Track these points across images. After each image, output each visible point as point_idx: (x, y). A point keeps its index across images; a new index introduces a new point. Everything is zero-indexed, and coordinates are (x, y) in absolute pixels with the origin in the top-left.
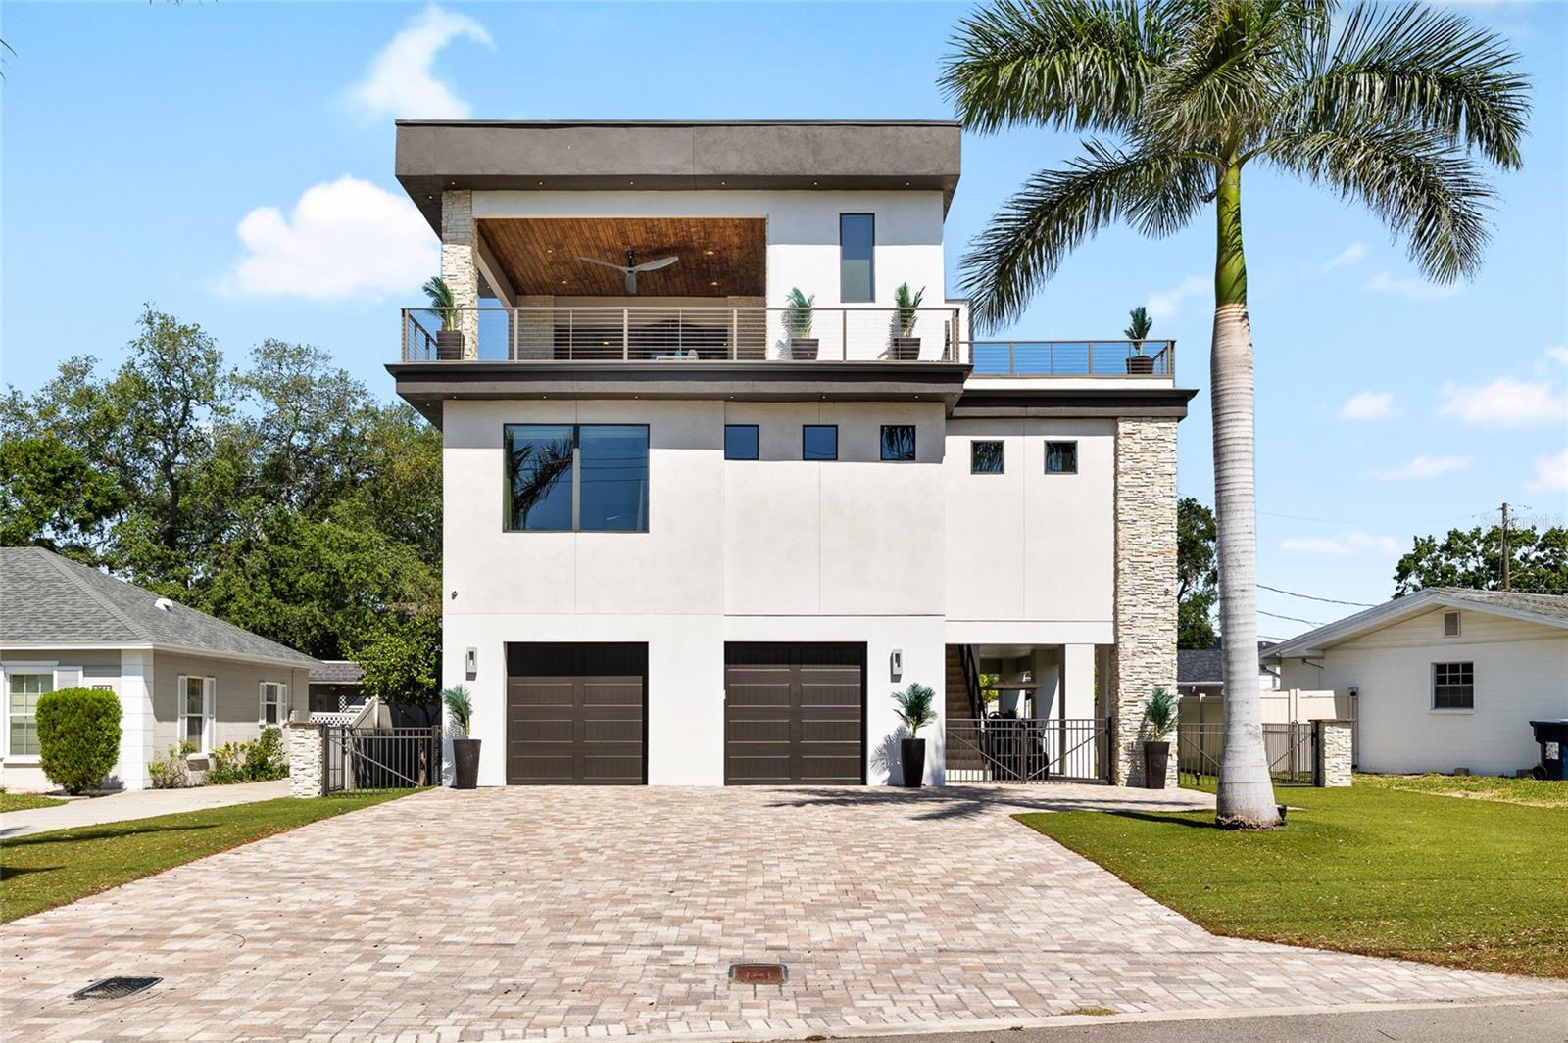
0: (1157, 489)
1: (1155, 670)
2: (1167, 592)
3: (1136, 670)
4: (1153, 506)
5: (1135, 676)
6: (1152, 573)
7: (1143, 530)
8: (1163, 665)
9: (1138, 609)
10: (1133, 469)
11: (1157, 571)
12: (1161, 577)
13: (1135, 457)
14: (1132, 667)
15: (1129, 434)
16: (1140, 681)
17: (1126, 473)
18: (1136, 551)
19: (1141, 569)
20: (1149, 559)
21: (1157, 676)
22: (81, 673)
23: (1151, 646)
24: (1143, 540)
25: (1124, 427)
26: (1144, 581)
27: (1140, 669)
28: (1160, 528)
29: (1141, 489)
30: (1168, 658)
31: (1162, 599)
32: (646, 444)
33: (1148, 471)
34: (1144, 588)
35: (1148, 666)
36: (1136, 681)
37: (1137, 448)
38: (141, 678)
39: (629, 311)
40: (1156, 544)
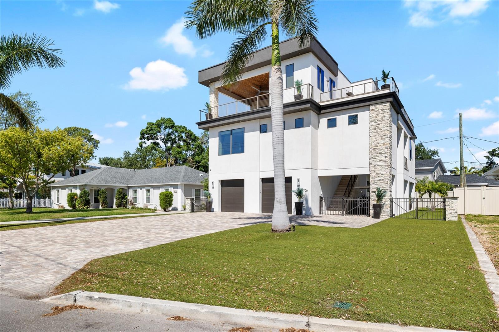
0: (382, 125)
1: (382, 181)
2: (386, 157)
3: (375, 182)
4: (381, 131)
5: (375, 183)
6: (381, 151)
7: (378, 138)
8: (385, 180)
9: (376, 163)
10: (374, 120)
11: (382, 151)
12: (384, 152)
13: (375, 116)
14: (374, 181)
15: (373, 110)
16: (377, 185)
17: (372, 122)
18: (376, 145)
19: (377, 150)
20: (380, 147)
21: (383, 183)
22: (173, 188)
23: (381, 174)
24: (378, 141)
25: (372, 107)
26: (379, 154)
27: (377, 181)
28: (384, 137)
29: (377, 126)
30: (386, 178)
31: (384, 159)
32: (244, 132)
33: (379, 120)
34: (378, 156)
35: (379, 180)
36: (376, 185)
37: (376, 113)
38: (180, 189)
39: (248, 99)
40: (382, 142)
